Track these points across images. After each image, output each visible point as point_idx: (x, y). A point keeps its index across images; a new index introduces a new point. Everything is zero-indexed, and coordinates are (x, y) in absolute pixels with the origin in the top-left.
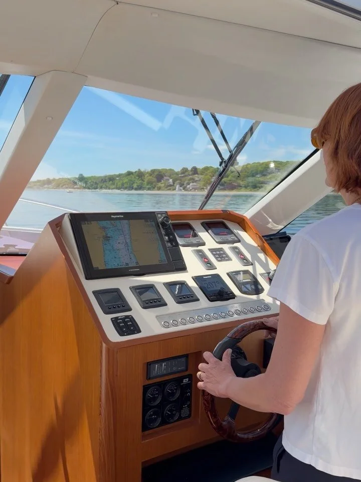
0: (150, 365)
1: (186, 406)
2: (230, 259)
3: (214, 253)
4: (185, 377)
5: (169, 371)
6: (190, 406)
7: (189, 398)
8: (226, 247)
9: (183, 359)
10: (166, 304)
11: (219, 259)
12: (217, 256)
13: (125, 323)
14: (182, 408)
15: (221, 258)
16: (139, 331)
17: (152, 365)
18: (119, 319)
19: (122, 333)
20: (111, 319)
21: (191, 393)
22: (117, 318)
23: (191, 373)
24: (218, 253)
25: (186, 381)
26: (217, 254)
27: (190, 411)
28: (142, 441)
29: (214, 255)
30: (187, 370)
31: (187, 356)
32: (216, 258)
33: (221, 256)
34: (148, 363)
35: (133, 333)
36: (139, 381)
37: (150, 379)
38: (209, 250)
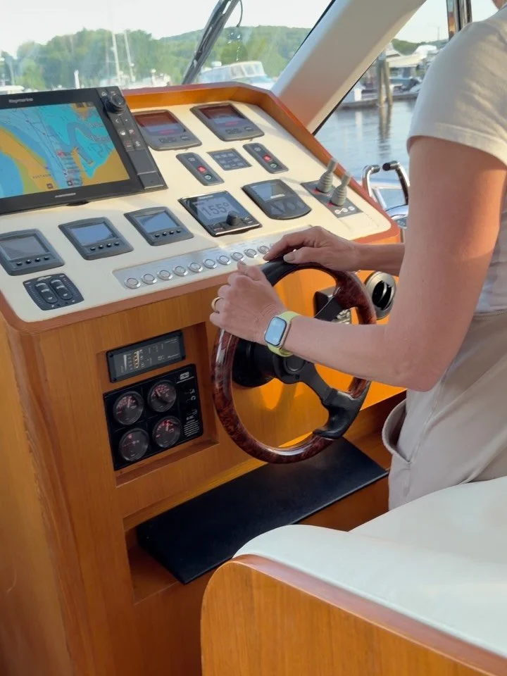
0: (112, 356)
1: (191, 417)
2: (247, 165)
3: (218, 157)
4: (183, 370)
5: (151, 362)
6: (198, 418)
7: (196, 404)
8: (238, 146)
9: (175, 341)
10: (130, 250)
11: (228, 166)
12: (223, 162)
13: (53, 287)
14: (184, 422)
15: (230, 164)
16: (80, 299)
17: (115, 356)
18: (40, 282)
19: (45, 306)
20: (24, 283)
21: (197, 394)
22: (34, 281)
23: (192, 363)
24: (225, 156)
25: (184, 376)
26: (222, 159)
27: (201, 425)
28: (118, 484)
29: (218, 161)
30: (183, 358)
31: (179, 333)
32: (222, 166)
33: (231, 161)
34: (108, 352)
35: (67, 302)
36: (93, 387)
37: (115, 380)
38: (210, 153)
